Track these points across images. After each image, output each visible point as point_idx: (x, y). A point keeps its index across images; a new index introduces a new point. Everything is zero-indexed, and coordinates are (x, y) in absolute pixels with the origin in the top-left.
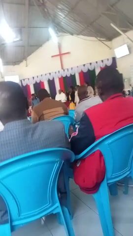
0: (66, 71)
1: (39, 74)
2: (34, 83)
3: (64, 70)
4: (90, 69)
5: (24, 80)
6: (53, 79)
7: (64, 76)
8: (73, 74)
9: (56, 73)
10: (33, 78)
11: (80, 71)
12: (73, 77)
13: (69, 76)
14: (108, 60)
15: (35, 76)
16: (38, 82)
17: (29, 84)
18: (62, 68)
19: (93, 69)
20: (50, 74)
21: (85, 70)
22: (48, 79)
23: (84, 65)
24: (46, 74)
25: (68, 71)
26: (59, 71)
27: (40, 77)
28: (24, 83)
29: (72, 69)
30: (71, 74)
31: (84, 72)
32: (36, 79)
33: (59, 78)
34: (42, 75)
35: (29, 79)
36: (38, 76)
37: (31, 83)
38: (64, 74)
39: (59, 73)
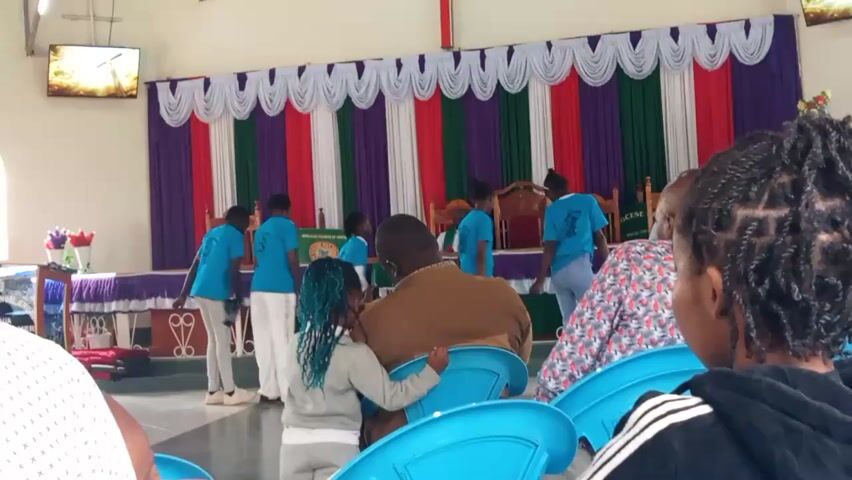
0: (470, 60)
1: (286, 63)
2: (244, 113)
3: (457, 57)
4: (630, 70)
5: (173, 84)
6: (380, 99)
7: (454, 92)
8: (514, 89)
9: (399, 64)
10: (242, 79)
11: (562, 73)
12: (511, 106)
13: (484, 94)
14: (747, 26)
15: (256, 64)
16: (272, 110)
17: (202, 117)
18: (446, 44)
19: (647, 70)
20: (360, 67)
21: (597, 75)
22: (339, 101)
23: (593, 41)
24: (330, 68)
25: (483, 66)
26: (422, 60)
27: (288, 83)
28: (170, 109)
29: (511, 51)
30: (499, 84)
31: (589, 81)
32: (257, 87)
33: (417, 101)
34: (301, 70)
35: (207, 83)
36: (277, 73)
37: (218, 110)
38: (453, 78)
39: (422, 69)
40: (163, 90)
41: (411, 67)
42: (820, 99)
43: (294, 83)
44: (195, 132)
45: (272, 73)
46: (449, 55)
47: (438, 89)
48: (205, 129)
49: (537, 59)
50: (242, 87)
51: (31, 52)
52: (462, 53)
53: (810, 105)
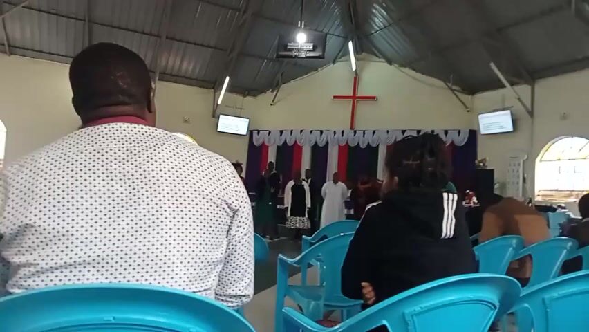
0: (360, 134)
1: (296, 128)
2: (281, 143)
3: (355, 132)
5: (259, 131)
6: (327, 143)
7: (352, 144)
8: (374, 145)
9: (335, 133)
10: (281, 132)
11: (391, 141)
12: (372, 151)
13: (363, 146)
14: (459, 132)
15: (287, 128)
16: (290, 143)
17: (266, 143)
18: (352, 128)
20: (322, 132)
22: (313, 143)
23: (403, 132)
24: (311, 131)
25: (364, 136)
26: (343, 132)
27: (296, 134)
28: (257, 140)
29: (374, 132)
30: (368, 144)
32: (286, 135)
33: (339, 146)
34: (301, 131)
35: (270, 133)
37: (272, 141)
38: (353, 139)
39: (343, 135)
40: (255, 133)
41: (339, 134)
42: (483, 161)
43: (299, 136)
44: (263, 148)
45: (292, 131)
46: (353, 131)
47: (347, 143)
48: (267, 148)
49: (383, 136)
50: (281, 135)
51: (214, 116)
52: (357, 132)
53: (480, 162)
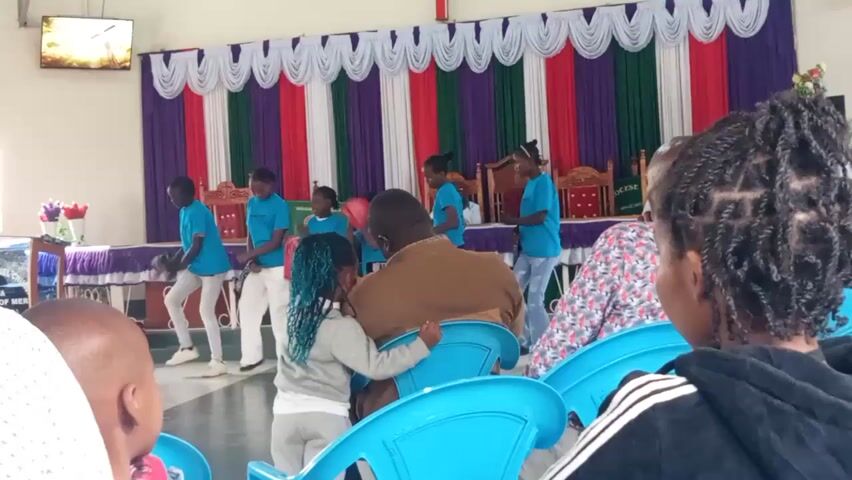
0: (465, 32)
1: (281, 34)
2: (238, 84)
3: (452, 29)
4: (625, 42)
5: (167, 56)
6: (375, 71)
7: (449, 64)
8: (509, 61)
9: (394, 36)
10: (236, 50)
11: (556, 45)
12: (506, 78)
13: (478, 66)
15: (250, 34)
16: (266, 81)
17: (196, 89)
18: (441, 16)
19: (643, 42)
20: (355, 39)
21: (592, 46)
22: (333, 73)
23: (589, 13)
24: (325, 39)
25: (478, 38)
26: (416, 32)
27: (282, 56)
28: (164, 82)
29: (506, 23)
30: (493, 56)
31: (585, 54)
32: (252, 60)
33: (411, 73)
34: (296, 42)
35: (201, 55)
36: (271, 45)
37: (211, 82)
38: (448, 50)
39: (417, 41)
40: (157, 61)
41: (405, 39)
42: (814, 74)
43: (288, 54)
44: (188, 104)
45: (266, 46)
46: (444, 26)
47: (433, 62)
48: (199, 101)
49: (533, 31)
50: (236, 59)
51: (24, 24)
52: (457, 26)
53: (805, 79)
